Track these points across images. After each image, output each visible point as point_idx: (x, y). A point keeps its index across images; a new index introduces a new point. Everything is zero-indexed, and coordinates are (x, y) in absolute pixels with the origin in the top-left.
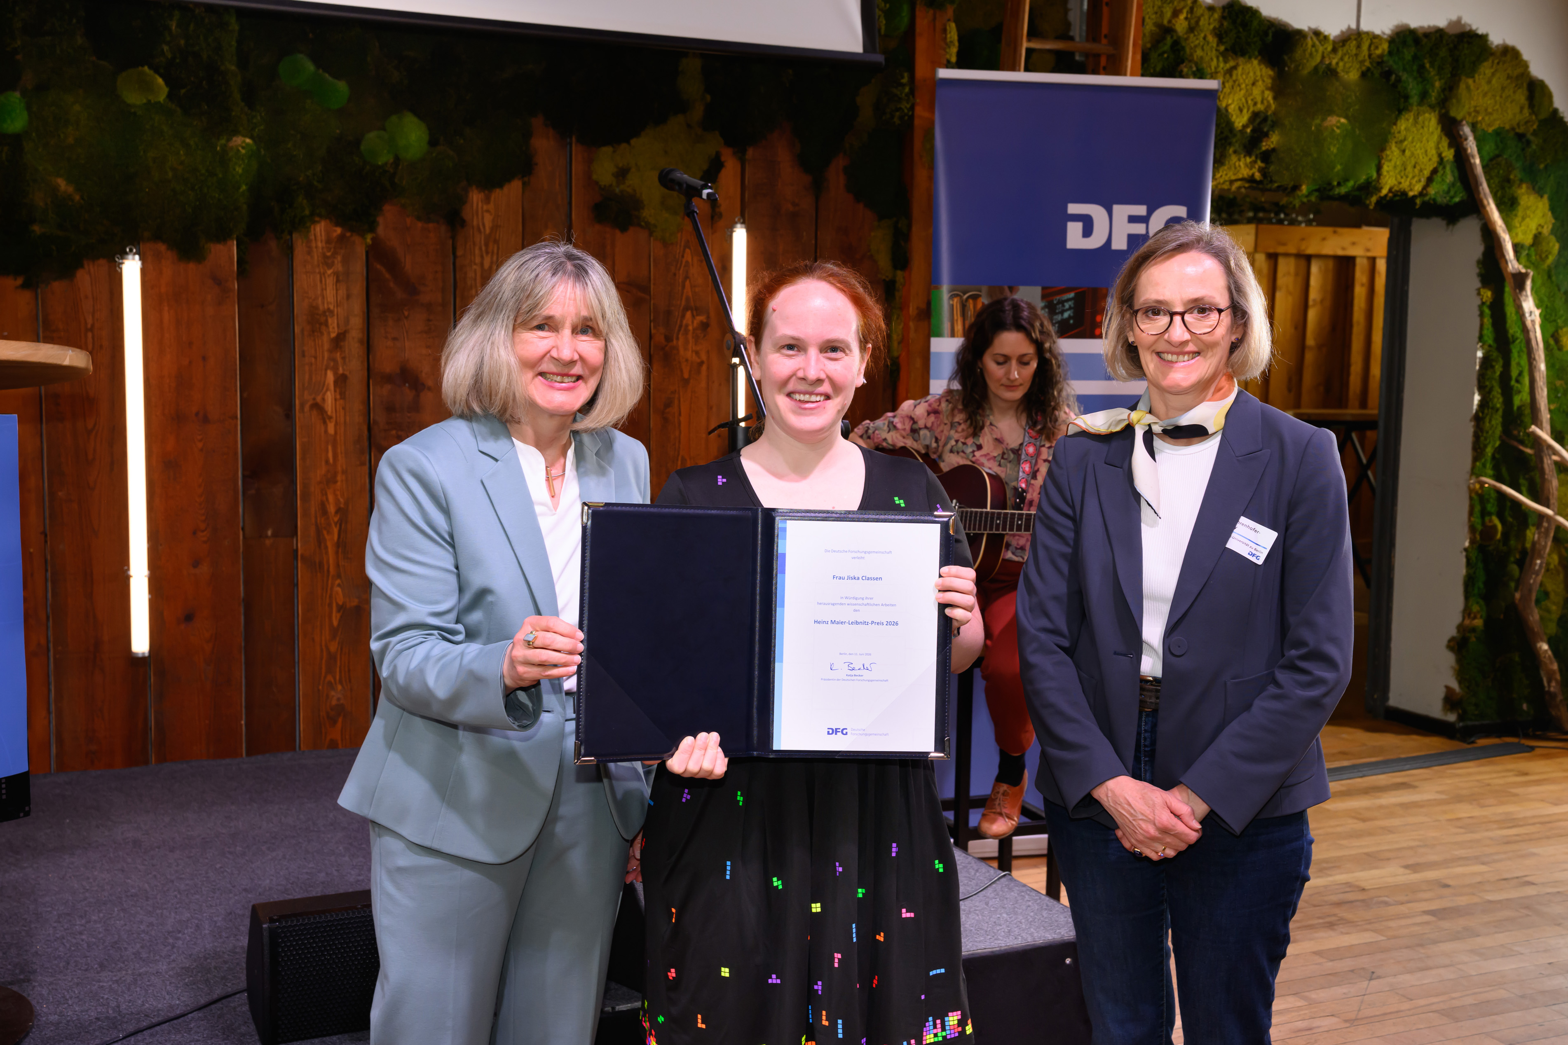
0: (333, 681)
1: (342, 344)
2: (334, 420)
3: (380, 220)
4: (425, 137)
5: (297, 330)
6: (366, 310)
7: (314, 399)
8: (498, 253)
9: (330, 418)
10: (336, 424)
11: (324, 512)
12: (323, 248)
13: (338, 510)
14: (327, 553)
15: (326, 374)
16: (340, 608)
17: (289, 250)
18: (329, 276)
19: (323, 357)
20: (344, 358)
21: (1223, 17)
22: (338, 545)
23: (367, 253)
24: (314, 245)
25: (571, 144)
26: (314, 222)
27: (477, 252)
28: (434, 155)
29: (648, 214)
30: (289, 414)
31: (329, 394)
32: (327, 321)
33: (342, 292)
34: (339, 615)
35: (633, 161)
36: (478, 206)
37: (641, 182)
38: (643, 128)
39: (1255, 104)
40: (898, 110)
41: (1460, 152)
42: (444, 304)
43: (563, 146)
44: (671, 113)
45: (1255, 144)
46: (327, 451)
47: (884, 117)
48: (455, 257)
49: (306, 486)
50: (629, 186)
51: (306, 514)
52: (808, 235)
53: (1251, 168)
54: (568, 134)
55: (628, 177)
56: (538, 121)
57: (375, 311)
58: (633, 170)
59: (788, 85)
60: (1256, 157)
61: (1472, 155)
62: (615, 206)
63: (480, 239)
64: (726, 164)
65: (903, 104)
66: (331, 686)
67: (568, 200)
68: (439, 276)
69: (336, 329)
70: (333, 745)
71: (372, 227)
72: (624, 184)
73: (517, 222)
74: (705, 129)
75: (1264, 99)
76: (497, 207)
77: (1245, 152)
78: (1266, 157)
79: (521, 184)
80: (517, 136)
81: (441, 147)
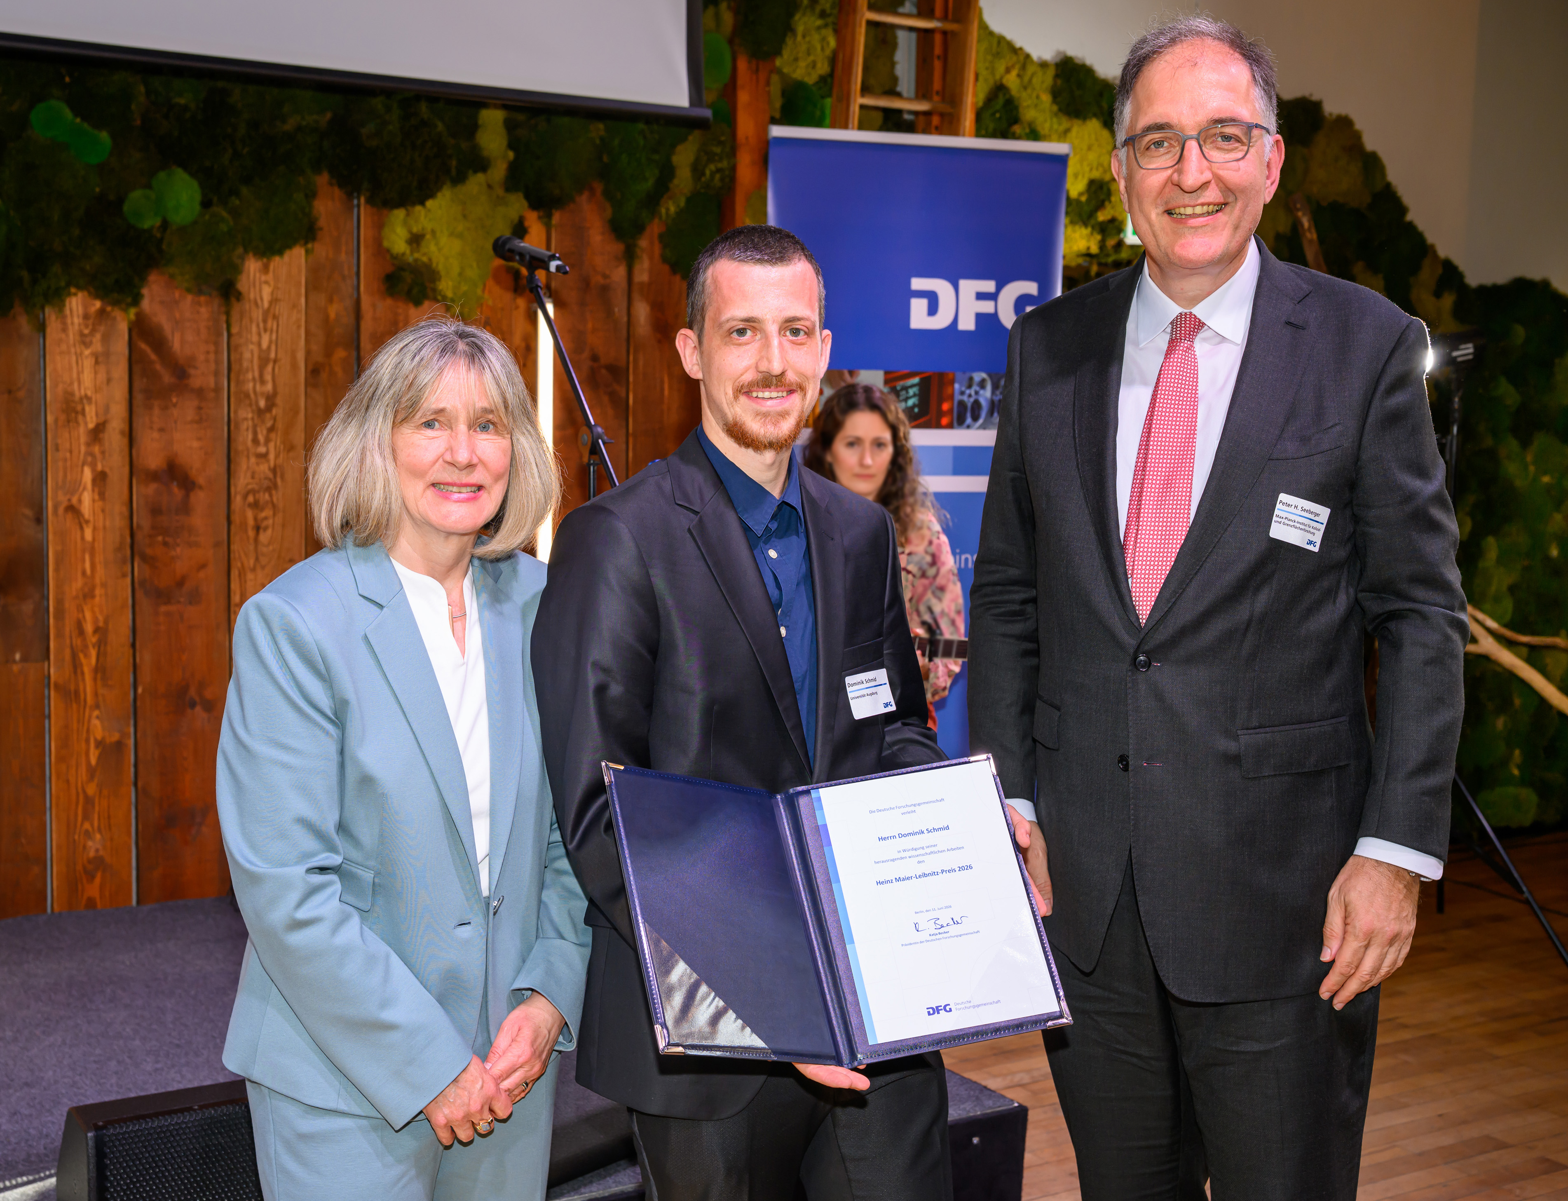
0: (90, 829)
1: (101, 435)
2: (91, 525)
3: (145, 291)
4: (198, 197)
5: (50, 419)
6: (128, 396)
7: (70, 500)
8: (277, 331)
9: (87, 522)
10: (95, 529)
11: (81, 632)
12: (79, 325)
13: (97, 630)
14: (84, 680)
15: (82, 471)
16: (99, 744)
17: (41, 328)
18: (87, 357)
19: (80, 452)
20: (103, 453)
21: (1057, 76)
22: (96, 670)
23: (130, 331)
24: (69, 321)
25: (359, 206)
26: (69, 294)
27: (254, 329)
28: (207, 217)
29: (446, 286)
30: (39, 519)
31: (86, 493)
32: (83, 410)
33: (102, 376)
34: (97, 752)
35: (429, 226)
36: (255, 276)
37: (440, 250)
38: (439, 189)
39: (1091, 170)
40: (718, 170)
41: (1296, 226)
42: (217, 390)
43: (350, 209)
44: (471, 172)
45: (1092, 214)
46: (84, 561)
47: (703, 179)
48: (230, 335)
49: (60, 602)
50: (424, 254)
51: (60, 635)
52: (620, 310)
53: (1088, 241)
54: (355, 194)
55: (424, 244)
56: (322, 180)
57: (139, 397)
58: (428, 236)
59: (598, 141)
60: (1093, 228)
61: (1309, 229)
62: (408, 277)
63: (257, 314)
64: (530, 230)
65: (724, 164)
66: (88, 835)
67: (355, 269)
68: (212, 357)
69: (94, 419)
70: (91, 904)
71: (136, 300)
72: (418, 251)
73: (299, 295)
74: (507, 190)
75: (1100, 165)
76: (276, 278)
77: (1081, 223)
78: (1103, 229)
79: (303, 252)
80: (299, 197)
81: (215, 209)
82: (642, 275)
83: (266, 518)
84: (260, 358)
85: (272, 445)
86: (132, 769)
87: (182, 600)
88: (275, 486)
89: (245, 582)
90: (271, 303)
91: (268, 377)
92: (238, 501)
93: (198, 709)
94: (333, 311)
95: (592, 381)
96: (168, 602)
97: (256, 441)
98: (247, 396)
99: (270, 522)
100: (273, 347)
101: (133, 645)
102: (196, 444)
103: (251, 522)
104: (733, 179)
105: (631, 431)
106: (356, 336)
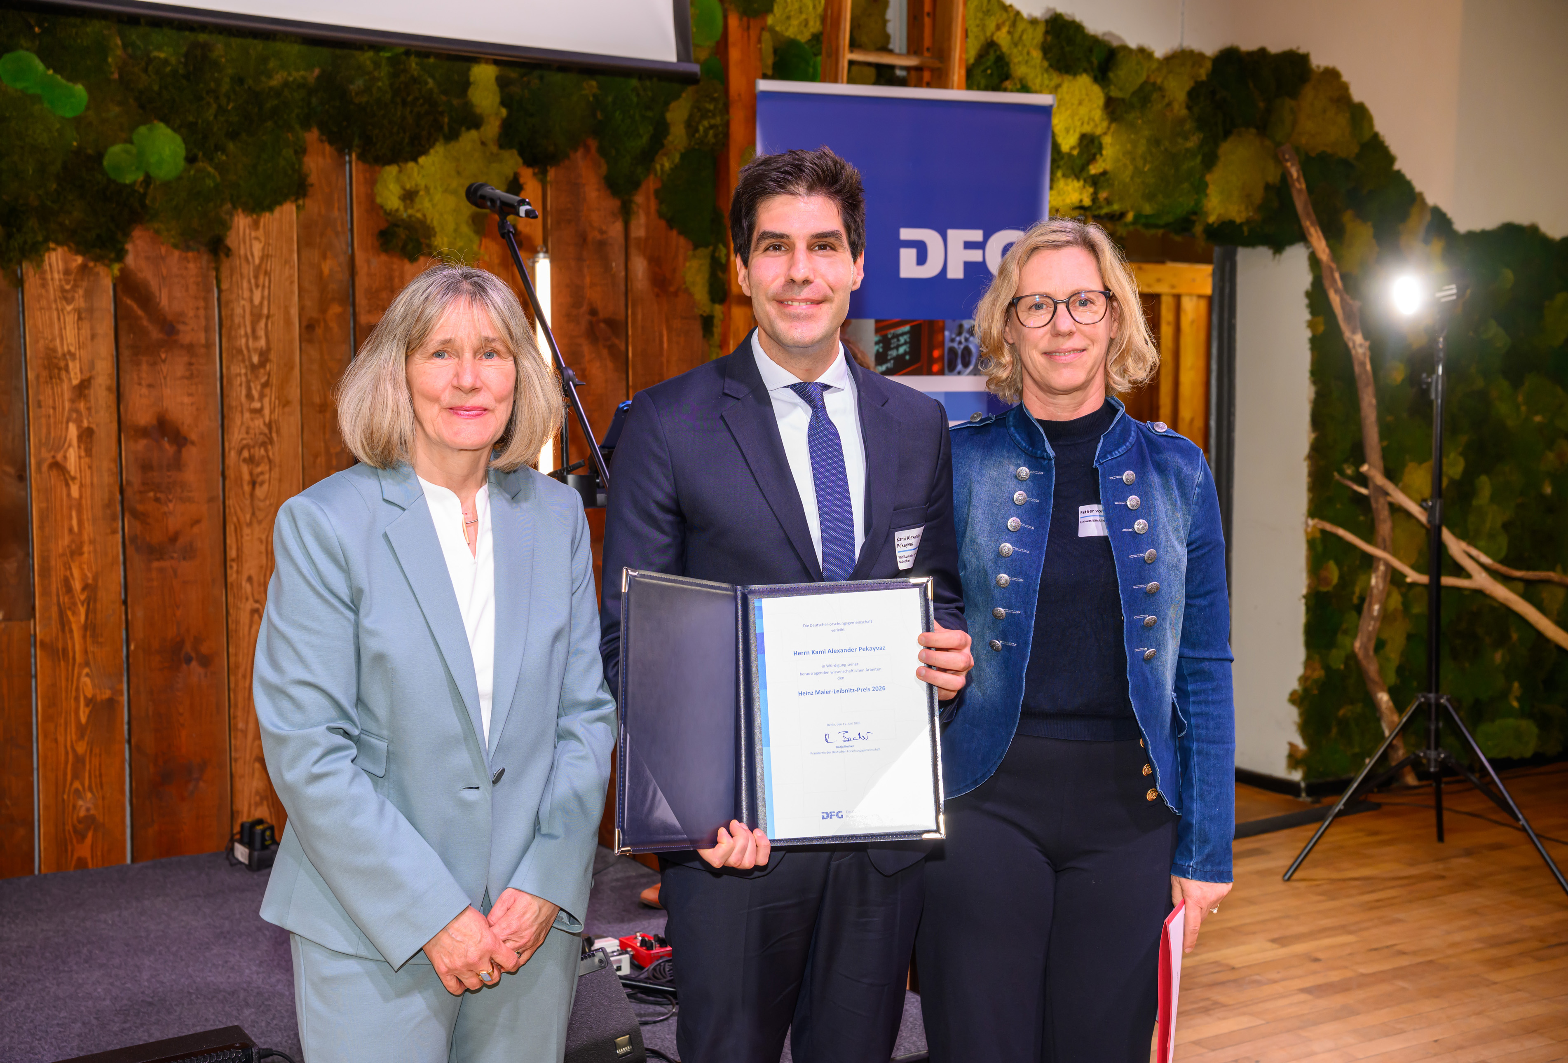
0: (80, 788)
1: (86, 392)
2: (78, 482)
3: (129, 247)
4: (182, 152)
5: (31, 375)
6: (114, 353)
7: (54, 457)
8: (269, 287)
9: (73, 479)
10: (81, 486)
11: (69, 589)
12: (60, 280)
13: (85, 587)
14: (72, 638)
15: (67, 428)
16: (89, 702)
17: (19, 283)
18: (69, 313)
19: (63, 408)
20: (89, 409)
21: (1047, 33)
22: (85, 628)
23: (115, 286)
24: (49, 277)
25: (350, 162)
26: (48, 249)
27: (245, 285)
28: (192, 172)
29: (441, 242)
30: (22, 477)
31: (71, 450)
32: (67, 365)
33: (86, 332)
34: (87, 710)
35: (422, 183)
36: (244, 232)
37: (434, 206)
38: (432, 146)
39: (1082, 124)
40: (712, 127)
41: (1285, 177)
42: (208, 346)
43: (343, 166)
44: (463, 129)
45: (1084, 167)
46: (70, 518)
47: (697, 135)
48: (220, 291)
49: (45, 559)
50: (418, 211)
51: (46, 593)
52: (617, 265)
53: (1081, 194)
54: (347, 151)
55: (417, 200)
56: (312, 136)
57: (126, 353)
58: (421, 193)
59: (591, 99)
60: (1085, 181)
61: (1298, 180)
62: (402, 234)
64: (525, 186)
65: (718, 120)
66: (78, 794)
67: (349, 226)
68: (202, 312)
69: (79, 375)
70: (81, 864)
71: (120, 256)
72: (412, 208)
73: (291, 251)
74: (501, 147)
75: (1091, 119)
76: (267, 234)
77: (1073, 176)
78: (1096, 182)
79: (294, 208)
80: (288, 152)
81: (200, 164)
82: (639, 230)
83: (262, 473)
84: (252, 314)
85: (266, 401)
86: (126, 727)
87: (175, 555)
88: (271, 441)
89: (242, 537)
90: (262, 259)
91: (261, 333)
92: (232, 456)
93: (194, 664)
94: (327, 267)
95: (592, 334)
96: (161, 558)
97: (249, 396)
98: (240, 351)
99: (267, 476)
100: (266, 303)
101: (125, 602)
102: (187, 400)
103: (246, 477)
104: (727, 135)
105: (630, 383)
106: (351, 292)
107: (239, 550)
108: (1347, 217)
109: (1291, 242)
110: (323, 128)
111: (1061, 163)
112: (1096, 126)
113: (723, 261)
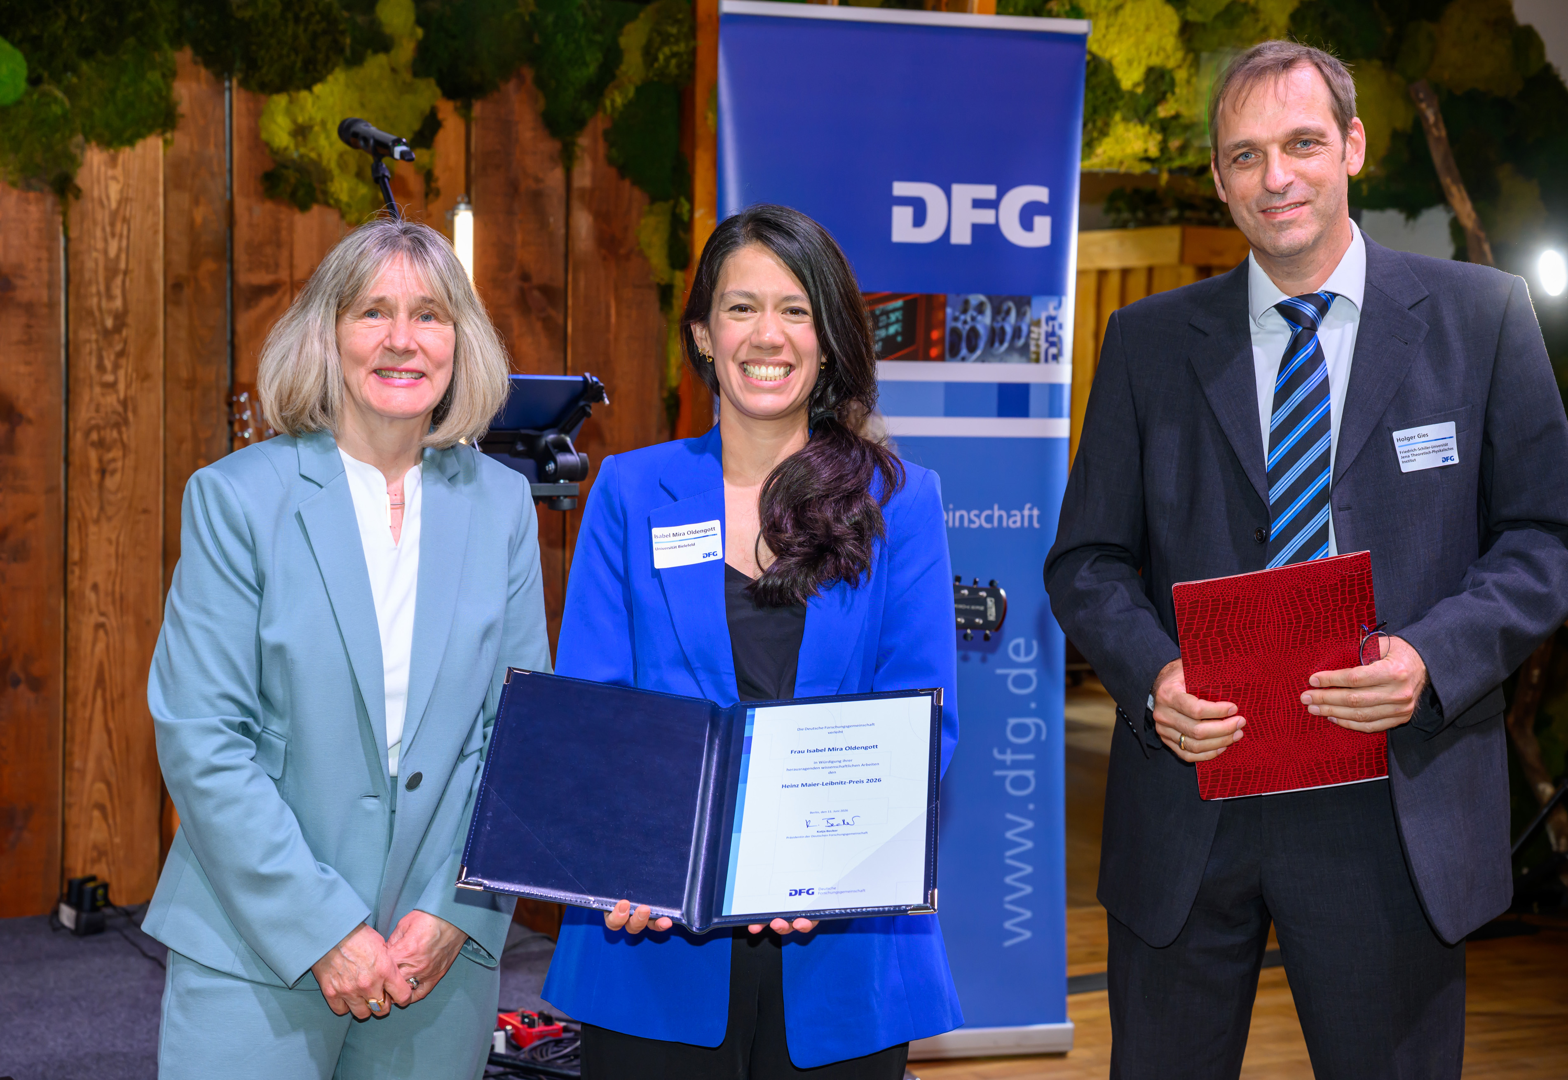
4: (23, 72)
8: (128, 237)
25: (230, 89)
27: (99, 233)
28: (35, 97)
29: (339, 188)
35: (318, 117)
36: (99, 171)
37: (330, 144)
38: (330, 71)
39: (1150, 55)
40: (674, 55)
41: (1419, 122)
42: (52, 305)
43: (221, 94)
44: (370, 52)
45: (1150, 109)
47: (656, 65)
48: (67, 239)
52: (556, 220)
53: (1146, 142)
54: (226, 75)
55: (311, 136)
56: (184, 56)
58: (316, 128)
59: (527, 18)
60: (1152, 126)
61: (1436, 124)
62: (292, 176)
63: (103, 216)
64: (445, 123)
65: (682, 47)
67: (228, 166)
68: (44, 265)
72: (305, 146)
73: (156, 195)
74: (416, 74)
75: (1161, 49)
76: (127, 173)
77: (1136, 120)
78: (1165, 127)
79: (160, 143)
80: (154, 76)
81: (46, 87)
82: (583, 178)
83: (114, 460)
84: (106, 269)
85: (121, 373)
88: (126, 422)
89: (87, 535)
90: (119, 203)
91: (117, 291)
92: (78, 438)
93: (22, 687)
94: (199, 215)
95: (523, 304)
97: (101, 367)
98: (90, 313)
99: (119, 464)
100: (123, 256)
102: (23, 369)
103: (94, 464)
104: (693, 66)
105: (569, 363)
106: (228, 245)
107: (83, 551)
108: (1504, 174)
109: (1429, 204)
110: (198, 48)
111: (1121, 103)
112: (1168, 57)
113: (686, 218)
